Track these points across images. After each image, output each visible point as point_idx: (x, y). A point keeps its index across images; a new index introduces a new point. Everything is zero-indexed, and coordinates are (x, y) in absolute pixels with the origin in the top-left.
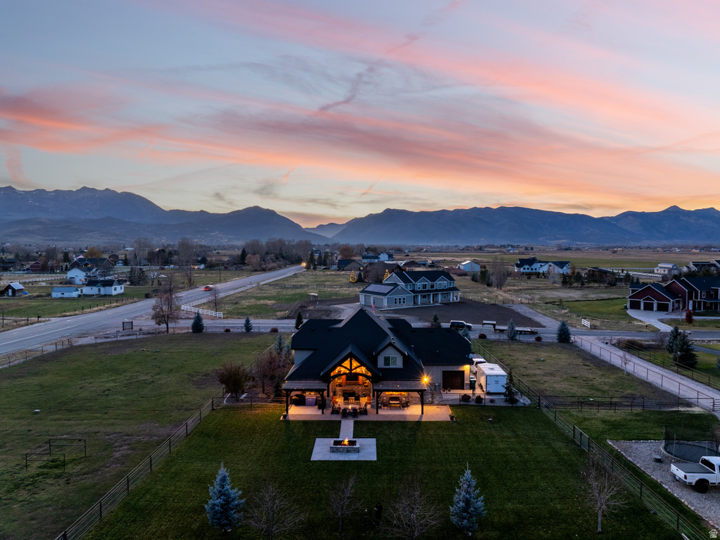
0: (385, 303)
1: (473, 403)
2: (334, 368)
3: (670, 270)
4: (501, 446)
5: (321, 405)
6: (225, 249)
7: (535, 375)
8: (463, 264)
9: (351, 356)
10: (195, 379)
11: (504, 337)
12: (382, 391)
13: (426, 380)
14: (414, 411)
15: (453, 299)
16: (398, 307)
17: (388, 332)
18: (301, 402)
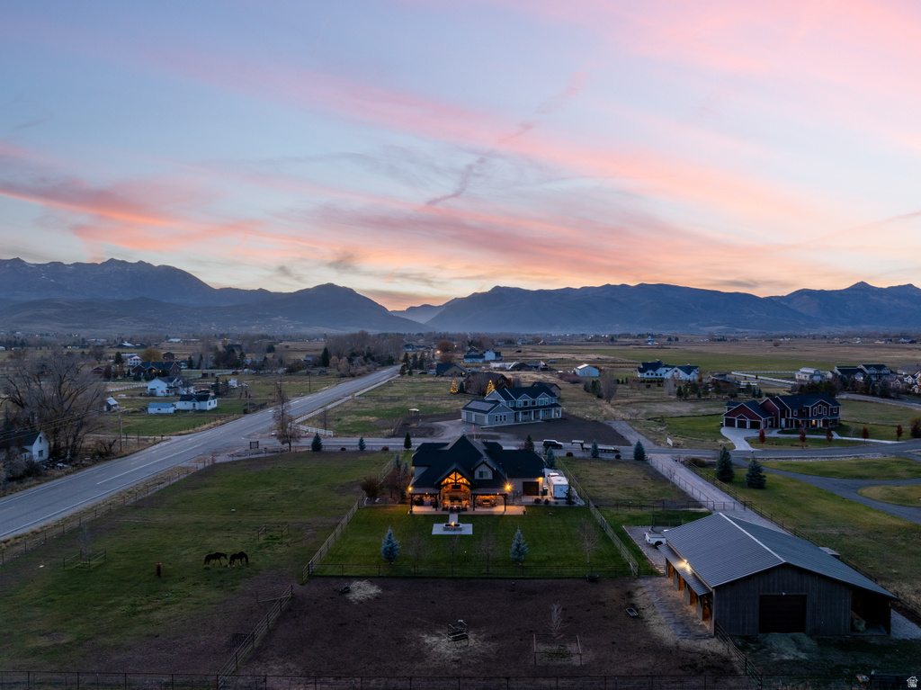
0: (487, 421)
1: (542, 504)
2: (443, 480)
3: (812, 376)
4: (552, 527)
5: (435, 505)
6: (293, 340)
7: (598, 486)
8: (580, 367)
9: (456, 471)
10: (335, 489)
11: (588, 455)
12: (477, 495)
13: (508, 487)
14: (500, 509)
15: (555, 415)
16: (499, 424)
17: (483, 453)
18: (420, 503)
